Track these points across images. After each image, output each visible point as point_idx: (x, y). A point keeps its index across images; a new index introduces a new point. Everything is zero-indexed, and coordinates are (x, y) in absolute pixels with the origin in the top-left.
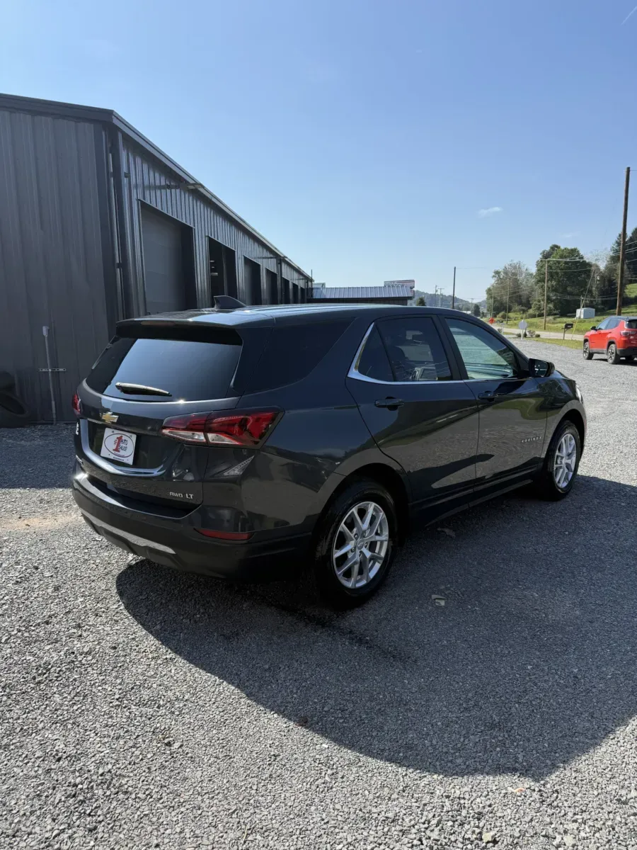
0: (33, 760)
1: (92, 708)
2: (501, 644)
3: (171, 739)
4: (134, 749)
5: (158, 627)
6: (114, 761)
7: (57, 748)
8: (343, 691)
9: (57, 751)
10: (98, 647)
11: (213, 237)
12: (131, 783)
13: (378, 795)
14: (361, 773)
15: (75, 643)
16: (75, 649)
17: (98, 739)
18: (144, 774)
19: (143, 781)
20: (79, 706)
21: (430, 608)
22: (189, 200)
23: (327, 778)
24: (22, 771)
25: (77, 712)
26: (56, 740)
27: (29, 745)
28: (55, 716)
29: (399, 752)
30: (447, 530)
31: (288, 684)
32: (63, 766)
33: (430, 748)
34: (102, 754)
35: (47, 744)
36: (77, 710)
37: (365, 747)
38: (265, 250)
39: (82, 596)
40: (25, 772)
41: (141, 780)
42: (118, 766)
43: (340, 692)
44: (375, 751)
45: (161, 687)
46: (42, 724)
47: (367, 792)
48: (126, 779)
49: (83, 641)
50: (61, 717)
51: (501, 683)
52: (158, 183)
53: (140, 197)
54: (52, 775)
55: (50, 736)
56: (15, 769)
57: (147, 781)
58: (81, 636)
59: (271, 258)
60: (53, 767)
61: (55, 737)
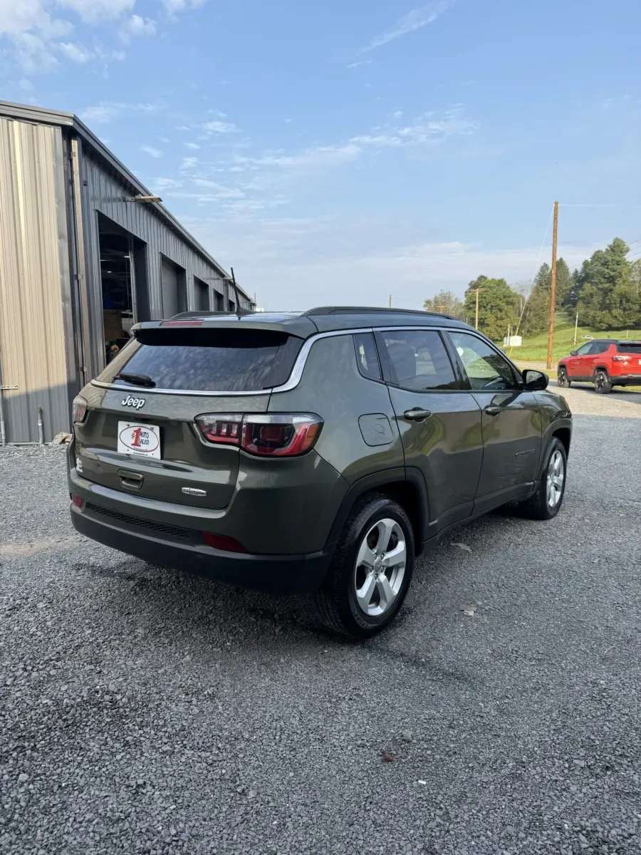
0: (84, 824)
1: (139, 756)
2: (563, 659)
3: (244, 787)
4: (204, 802)
5: (188, 658)
6: (184, 818)
7: (110, 806)
8: (419, 719)
9: (111, 810)
10: (125, 684)
11: (165, 254)
12: (212, 844)
13: (502, 835)
14: (475, 812)
15: (96, 680)
16: (98, 687)
17: (157, 793)
18: (225, 831)
19: (227, 840)
20: (122, 754)
21: (476, 625)
22: (143, 215)
23: (438, 820)
24: (75, 839)
25: (122, 762)
26: (106, 797)
27: (74, 805)
28: (97, 769)
29: (506, 784)
30: (460, 545)
31: (355, 714)
32: (125, 828)
33: (537, 777)
34: (168, 811)
35: (97, 802)
36: (121, 760)
37: (466, 780)
38: (212, 271)
39: (89, 628)
40: (79, 840)
41: (224, 839)
42: (191, 824)
43: (415, 720)
44: (479, 785)
45: (213, 727)
46: (83, 779)
47: (489, 833)
48: (206, 840)
49: (105, 678)
50: (104, 769)
51: (581, 701)
52: (114, 195)
53: (97, 208)
54: (115, 841)
55: (97, 793)
56: (66, 837)
57: (232, 840)
58: (100, 672)
59: (218, 279)
60: (112, 831)
61: (104, 794)
